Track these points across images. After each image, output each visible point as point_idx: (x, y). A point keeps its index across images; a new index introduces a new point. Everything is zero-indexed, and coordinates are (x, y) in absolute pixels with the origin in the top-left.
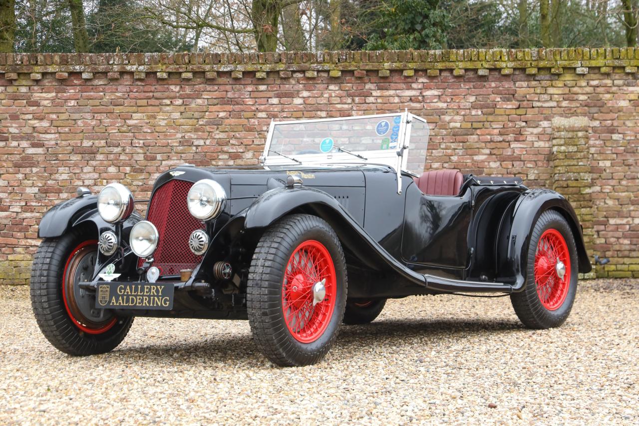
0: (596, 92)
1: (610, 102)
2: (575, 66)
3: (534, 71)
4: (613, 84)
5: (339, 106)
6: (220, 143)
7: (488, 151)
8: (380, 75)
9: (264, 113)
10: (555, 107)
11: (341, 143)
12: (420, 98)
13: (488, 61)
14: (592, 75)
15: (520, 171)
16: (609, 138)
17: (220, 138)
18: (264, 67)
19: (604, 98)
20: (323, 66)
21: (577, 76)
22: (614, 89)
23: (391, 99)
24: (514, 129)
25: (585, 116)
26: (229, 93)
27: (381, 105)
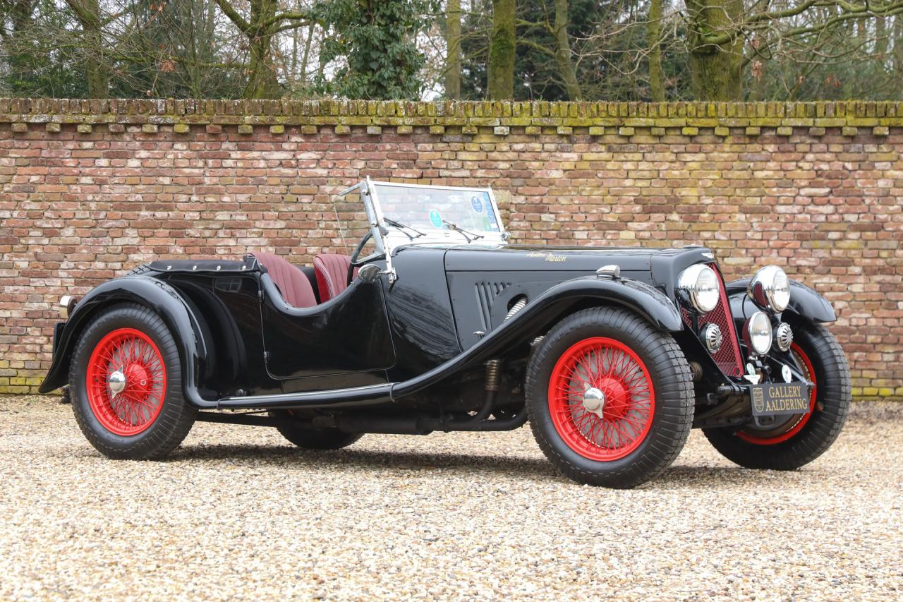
0: (521, 158)
1: (539, 171)
2: (493, 124)
3: (439, 130)
4: (543, 148)
5: (187, 171)
6: (32, 216)
8: (239, 131)
9: (89, 178)
10: (468, 178)
11: (189, 218)
12: (293, 162)
13: (380, 116)
14: (515, 137)
16: (538, 219)
17: (31, 210)
18: (87, 118)
19: (531, 167)
20: (165, 118)
21: (497, 138)
22: (544, 155)
23: (256, 164)
25: (506, 190)
26: (44, 151)
27: (242, 170)
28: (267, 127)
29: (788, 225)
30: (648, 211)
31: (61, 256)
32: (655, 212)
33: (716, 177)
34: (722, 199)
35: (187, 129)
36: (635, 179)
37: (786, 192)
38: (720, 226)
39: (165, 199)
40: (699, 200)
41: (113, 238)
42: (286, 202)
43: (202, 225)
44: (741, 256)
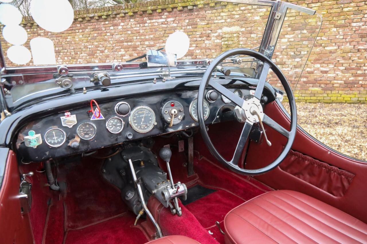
0: (244, 13)
1: (250, 18)
3: (213, 5)
4: (252, 8)
5: (135, 28)
6: (97, 46)
7: (195, 45)
8: (148, 13)
9: (109, 33)
10: (224, 23)
11: (137, 44)
12: (166, 22)
13: (192, 2)
14: (242, 4)
15: (209, 54)
16: (250, 36)
18: (104, 13)
19: (247, 16)
20: (125, 11)
21: (234, 6)
22: (252, 11)
23: (155, 24)
24: (206, 34)
25: (238, 26)
26: (96, 26)
27: (150, 27)
28: (156, 10)
29: (356, 31)
30: (293, 30)
31: (106, 58)
32: (297, 30)
33: (325, 13)
34: (327, 22)
35: (132, 14)
36: (289, 17)
37: (357, 16)
38: (324, 34)
39: (130, 39)
40: (316, 23)
41: (118, 52)
42: (165, 37)
43: (141, 46)
44: (333, 46)
